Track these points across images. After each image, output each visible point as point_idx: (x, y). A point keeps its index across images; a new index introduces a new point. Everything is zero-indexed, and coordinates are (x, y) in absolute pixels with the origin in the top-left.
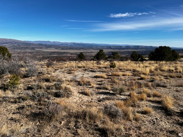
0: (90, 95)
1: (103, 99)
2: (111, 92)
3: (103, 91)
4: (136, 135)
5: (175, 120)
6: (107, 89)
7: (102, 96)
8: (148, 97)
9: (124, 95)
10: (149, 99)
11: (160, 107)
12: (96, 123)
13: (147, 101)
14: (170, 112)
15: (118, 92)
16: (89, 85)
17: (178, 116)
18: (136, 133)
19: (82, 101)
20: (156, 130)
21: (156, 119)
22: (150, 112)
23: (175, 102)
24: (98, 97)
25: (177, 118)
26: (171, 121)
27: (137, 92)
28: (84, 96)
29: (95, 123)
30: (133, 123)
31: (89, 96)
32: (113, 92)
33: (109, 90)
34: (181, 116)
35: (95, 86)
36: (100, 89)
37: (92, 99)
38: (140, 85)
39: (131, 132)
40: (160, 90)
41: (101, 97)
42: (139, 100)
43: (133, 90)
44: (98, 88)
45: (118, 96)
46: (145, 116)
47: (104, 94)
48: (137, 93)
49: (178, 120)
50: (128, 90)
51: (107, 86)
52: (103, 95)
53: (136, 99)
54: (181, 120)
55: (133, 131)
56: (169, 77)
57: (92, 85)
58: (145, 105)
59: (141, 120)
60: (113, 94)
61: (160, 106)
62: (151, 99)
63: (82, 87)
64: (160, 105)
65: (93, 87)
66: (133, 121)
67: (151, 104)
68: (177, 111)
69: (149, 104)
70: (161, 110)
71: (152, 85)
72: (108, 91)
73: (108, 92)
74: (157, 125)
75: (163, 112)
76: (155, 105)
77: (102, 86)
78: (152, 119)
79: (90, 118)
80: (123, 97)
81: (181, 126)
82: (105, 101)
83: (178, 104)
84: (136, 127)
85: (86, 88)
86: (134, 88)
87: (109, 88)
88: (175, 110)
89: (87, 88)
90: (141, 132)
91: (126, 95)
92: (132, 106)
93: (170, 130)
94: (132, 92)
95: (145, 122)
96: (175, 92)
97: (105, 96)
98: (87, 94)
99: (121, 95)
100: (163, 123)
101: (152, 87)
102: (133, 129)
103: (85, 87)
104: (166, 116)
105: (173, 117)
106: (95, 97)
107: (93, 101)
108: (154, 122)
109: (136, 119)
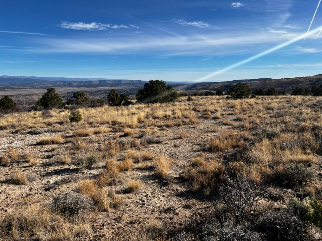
0: (27, 182)
1: (56, 183)
2: (72, 167)
3: (56, 168)
4: (112, 233)
5: (173, 190)
6: (63, 163)
7: (53, 180)
8: (135, 162)
9: (97, 168)
10: (137, 166)
11: (153, 175)
12: (36, 235)
13: (133, 169)
14: (166, 180)
15: (84, 165)
16: (23, 162)
17: (176, 183)
18: (113, 229)
19: (6, 198)
20: (146, 213)
21: (147, 196)
22: (137, 188)
23: (173, 163)
24: (44, 182)
25: (175, 187)
26: (167, 194)
27: (119, 158)
28: (11, 186)
29: (32, 235)
30: (110, 214)
31: (24, 184)
32: (76, 167)
33: (68, 164)
34: (180, 183)
35: (39, 161)
36: (50, 165)
37: (31, 189)
38: (124, 146)
39: (105, 230)
40: (153, 148)
41: (52, 182)
42: (121, 171)
43: (111, 155)
44: (45, 165)
45: (85, 171)
46: (130, 195)
47: (59, 174)
48: (119, 160)
49: (177, 190)
50: (104, 157)
51: (63, 157)
52: (55, 177)
53: (116, 171)
54: (179, 189)
55: (108, 229)
56: (164, 127)
57: (32, 160)
58: (130, 178)
59: (124, 205)
60: (76, 171)
61: (153, 173)
62: (141, 165)
63: (7, 168)
64: (152, 171)
65: (33, 165)
66: (111, 211)
67: (140, 174)
68: (175, 176)
69: (137, 174)
70: (154, 180)
71: (141, 142)
72: (67, 167)
73: (65, 169)
74: (148, 205)
75: (157, 182)
76: (146, 174)
77: (53, 159)
78: (140, 198)
79: (21, 229)
80: (94, 172)
81: (180, 197)
82: (60, 187)
83: (177, 166)
84: (114, 220)
85: (17, 169)
86: (113, 152)
87: (69, 160)
88: (173, 176)
89: (20, 168)
90: (121, 225)
91: (100, 168)
92: (110, 184)
93: (165, 208)
94: (109, 160)
95: (129, 207)
96: (172, 149)
97: (60, 177)
98: (19, 181)
99: (90, 169)
100: (157, 199)
101: (141, 147)
102: (109, 224)
103: (15, 168)
104: (161, 188)
105: (170, 187)
106: (38, 184)
107: (33, 192)
108: (144, 201)
109: (115, 206)
